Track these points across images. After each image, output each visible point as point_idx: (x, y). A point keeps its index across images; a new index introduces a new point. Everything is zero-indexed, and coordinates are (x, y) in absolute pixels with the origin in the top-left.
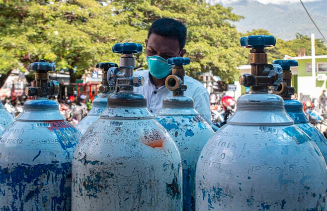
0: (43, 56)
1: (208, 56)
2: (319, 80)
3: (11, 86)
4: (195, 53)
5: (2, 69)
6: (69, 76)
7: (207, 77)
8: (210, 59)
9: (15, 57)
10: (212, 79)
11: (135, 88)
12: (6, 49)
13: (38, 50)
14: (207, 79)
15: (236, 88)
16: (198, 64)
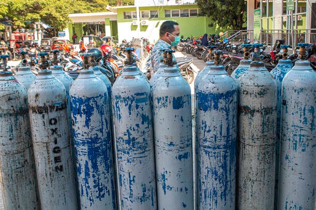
1: (46, 8)
2: (134, 24)
4: (33, 5)
7: (37, 25)
8: (49, 10)
10: (41, 27)
14: (37, 27)
15: (65, 34)
16: (38, 15)
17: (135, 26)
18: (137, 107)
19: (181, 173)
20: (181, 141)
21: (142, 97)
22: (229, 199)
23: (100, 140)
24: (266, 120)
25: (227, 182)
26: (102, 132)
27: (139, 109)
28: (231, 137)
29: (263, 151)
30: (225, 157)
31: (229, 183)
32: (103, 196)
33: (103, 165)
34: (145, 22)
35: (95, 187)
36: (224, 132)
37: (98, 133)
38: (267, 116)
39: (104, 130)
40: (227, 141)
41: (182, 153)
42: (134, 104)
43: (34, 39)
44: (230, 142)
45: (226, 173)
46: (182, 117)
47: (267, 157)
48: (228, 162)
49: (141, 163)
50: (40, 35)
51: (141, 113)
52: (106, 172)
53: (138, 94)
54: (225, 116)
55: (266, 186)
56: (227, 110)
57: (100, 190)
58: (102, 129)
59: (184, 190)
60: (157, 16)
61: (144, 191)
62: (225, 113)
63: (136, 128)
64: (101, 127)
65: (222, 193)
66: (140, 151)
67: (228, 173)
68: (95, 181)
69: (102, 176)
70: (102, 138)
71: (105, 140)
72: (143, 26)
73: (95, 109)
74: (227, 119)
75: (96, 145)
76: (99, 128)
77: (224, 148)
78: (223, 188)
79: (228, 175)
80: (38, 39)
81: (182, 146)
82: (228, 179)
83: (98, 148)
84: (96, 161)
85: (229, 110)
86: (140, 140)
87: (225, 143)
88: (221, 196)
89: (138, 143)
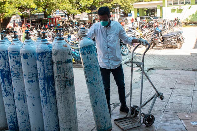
0: (30, 6)
3: (13, 21)
5: (10, 15)
6: (43, 14)
9: (15, 8)
10: (119, 11)
11: (62, 37)
12: (10, 4)
13: (27, 3)
14: (117, 11)
15: (132, 15)
17: (174, 10)
18: (13, 57)
19: (30, 89)
20: (29, 74)
21: (15, 53)
22: (49, 105)
23: (5, 71)
24: (58, 67)
25: (47, 97)
26: (6, 67)
27: (14, 58)
28: (46, 75)
29: (59, 83)
30: (44, 84)
31: (48, 97)
32: (8, 95)
33: (7, 82)
34: (181, 7)
35: (4, 91)
36: (42, 71)
37: (4, 67)
38: (59, 66)
39: (7, 67)
40: (44, 76)
41: (30, 80)
42: (12, 56)
43: (115, 18)
44: (46, 77)
45: (46, 92)
46: (28, 63)
47: (61, 86)
48: (46, 87)
49: (16, 82)
50: (118, 16)
51: (15, 60)
52: (9, 85)
53: (13, 52)
54: (42, 64)
55: (63, 102)
56: (43, 61)
57: (7, 93)
58: (6, 66)
59: (32, 97)
60: (189, 3)
61: (19, 95)
62: (42, 62)
63: (13, 67)
64: (5, 65)
65: (45, 101)
66: (16, 77)
67: (47, 92)
68: (4, 88)
69: (7, 87)
70: (6, 70)
71: (7, 71)
72: (179, 10)
73: (2, 57)
74: (43, 65)
75: (3, 73)
76: (4, 65)
77: (43, 79)
78: (45, 99)
79: (47, 93)
80: (117, 18)
81: (29, 76)
82: (47, 95)
83: (4, 74)
84: (4, 79)
85: (44, 61)
86: (16, 72)
87: (43, 77)
88: (45, 103)
89: (15, 73)
